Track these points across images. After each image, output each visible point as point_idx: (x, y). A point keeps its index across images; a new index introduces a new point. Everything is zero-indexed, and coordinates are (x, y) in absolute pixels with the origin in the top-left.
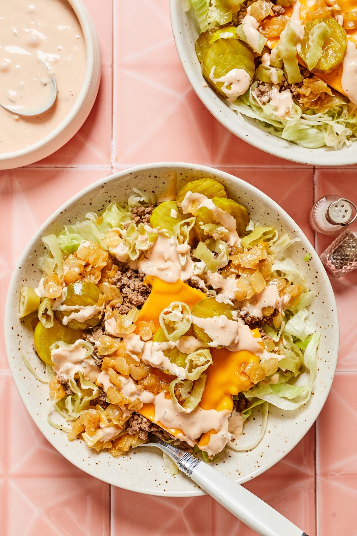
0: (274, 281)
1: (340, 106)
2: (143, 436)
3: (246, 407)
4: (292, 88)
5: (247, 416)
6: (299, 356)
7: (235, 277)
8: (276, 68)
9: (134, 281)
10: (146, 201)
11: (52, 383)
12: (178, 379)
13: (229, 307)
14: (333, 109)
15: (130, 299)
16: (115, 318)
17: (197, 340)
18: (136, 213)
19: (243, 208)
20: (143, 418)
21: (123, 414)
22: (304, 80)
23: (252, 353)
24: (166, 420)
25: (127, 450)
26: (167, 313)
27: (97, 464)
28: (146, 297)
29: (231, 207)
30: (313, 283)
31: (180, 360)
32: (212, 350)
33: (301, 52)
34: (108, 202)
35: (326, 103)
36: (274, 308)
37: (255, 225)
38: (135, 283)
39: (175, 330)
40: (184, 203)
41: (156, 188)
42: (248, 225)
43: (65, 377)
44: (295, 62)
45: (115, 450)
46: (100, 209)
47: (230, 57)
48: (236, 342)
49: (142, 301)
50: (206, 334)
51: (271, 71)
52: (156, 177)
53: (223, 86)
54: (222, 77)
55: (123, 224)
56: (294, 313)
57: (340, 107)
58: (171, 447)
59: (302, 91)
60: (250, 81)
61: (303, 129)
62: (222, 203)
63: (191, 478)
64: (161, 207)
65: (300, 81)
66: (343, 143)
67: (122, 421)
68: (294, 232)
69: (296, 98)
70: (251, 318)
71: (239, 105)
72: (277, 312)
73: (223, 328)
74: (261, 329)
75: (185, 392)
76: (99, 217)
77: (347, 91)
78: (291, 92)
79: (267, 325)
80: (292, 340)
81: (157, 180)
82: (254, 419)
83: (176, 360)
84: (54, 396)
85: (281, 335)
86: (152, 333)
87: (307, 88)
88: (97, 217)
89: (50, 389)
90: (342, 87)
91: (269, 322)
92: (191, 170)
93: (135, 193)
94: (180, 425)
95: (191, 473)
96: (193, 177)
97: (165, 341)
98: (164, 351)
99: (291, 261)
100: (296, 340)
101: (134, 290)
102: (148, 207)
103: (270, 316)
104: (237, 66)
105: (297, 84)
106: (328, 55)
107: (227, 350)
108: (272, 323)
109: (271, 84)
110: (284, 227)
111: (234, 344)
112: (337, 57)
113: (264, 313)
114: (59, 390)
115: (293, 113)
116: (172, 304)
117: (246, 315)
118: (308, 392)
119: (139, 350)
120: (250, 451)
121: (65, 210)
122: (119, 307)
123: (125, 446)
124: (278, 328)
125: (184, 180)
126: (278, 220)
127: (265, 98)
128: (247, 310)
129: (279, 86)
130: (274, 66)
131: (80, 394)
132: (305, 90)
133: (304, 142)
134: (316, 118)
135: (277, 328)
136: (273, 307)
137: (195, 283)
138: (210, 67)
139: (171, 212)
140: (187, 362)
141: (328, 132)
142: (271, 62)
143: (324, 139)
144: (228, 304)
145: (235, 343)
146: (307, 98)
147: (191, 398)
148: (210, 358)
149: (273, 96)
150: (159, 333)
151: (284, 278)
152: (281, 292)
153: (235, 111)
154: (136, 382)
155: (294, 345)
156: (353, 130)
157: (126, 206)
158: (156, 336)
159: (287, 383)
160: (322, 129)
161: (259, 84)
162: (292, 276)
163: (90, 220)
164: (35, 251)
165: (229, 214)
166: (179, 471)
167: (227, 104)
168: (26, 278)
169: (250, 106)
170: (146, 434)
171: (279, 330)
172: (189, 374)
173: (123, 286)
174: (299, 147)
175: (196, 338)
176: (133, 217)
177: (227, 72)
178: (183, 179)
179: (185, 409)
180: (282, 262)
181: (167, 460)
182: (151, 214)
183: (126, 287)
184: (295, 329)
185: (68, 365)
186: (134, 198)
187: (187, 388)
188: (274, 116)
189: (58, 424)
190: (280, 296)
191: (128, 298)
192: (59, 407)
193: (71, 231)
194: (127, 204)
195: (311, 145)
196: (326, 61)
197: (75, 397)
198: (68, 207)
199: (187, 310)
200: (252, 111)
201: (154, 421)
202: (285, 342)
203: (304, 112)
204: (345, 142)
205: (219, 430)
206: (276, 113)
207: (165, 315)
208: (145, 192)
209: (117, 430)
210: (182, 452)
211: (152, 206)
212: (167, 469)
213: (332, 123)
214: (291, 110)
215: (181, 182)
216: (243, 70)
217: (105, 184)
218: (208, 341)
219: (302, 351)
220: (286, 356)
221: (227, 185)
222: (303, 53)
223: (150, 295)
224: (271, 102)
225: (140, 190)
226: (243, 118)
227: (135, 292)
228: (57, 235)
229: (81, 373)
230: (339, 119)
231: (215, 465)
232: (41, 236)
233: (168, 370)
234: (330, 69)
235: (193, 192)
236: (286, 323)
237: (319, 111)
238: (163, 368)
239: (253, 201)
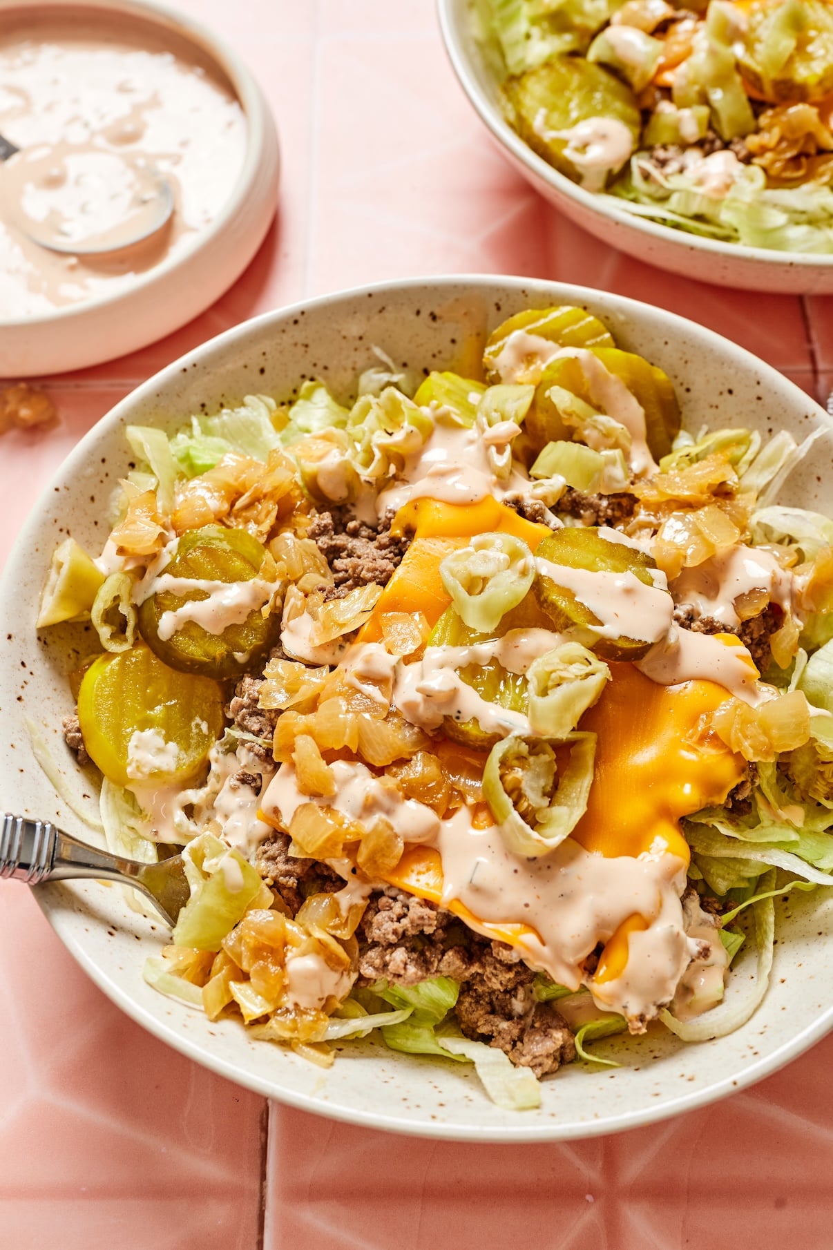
7: (649, 535)
8: (690, 106)
16: (310, 613)
23: (724, 687)
31: (509, 695)
36: (769, 592)
40: (505, 359)
41: (433, 360)
47: (579, 98)
49: (388, 569)
50: (582, 604)
52: (434, 318)
53: (565, 148)
54: (563, 130)
68: (804, 419)
70: (706, 624)
73: (629, 591)
75: (535, 786)
81: (435, 329)
83: (498, 693)
87: (769, 133)
88: (275, 407)
92: (524, 292)
94: (527, 905)
97: (462, 644)
98: (459, 670)
104: (598, 112)
109: (683, 144)
115: (743, 182)
116: (475, 540)
119: (385, 670)
121: (194, 365)
126: (759, 398)
127: (671, 169)
130: (685, 103)
135: (783, 668)
136: (764, 588)
137: (537, 512)
138: (532, 110)
145: (667, 645)
146: (774, 152)
147: (552, 809)
149: (690, 164)
154: (378, 772)
162: (811, 541)
164: (103, 461)
165: (625, 386)
168: (69, 528)
173: (336, 553)
175: (551, 629)
179: (541, 835)
183: (344, 554)
186: (376, 378)
187: (538, 775)
193: (208, 431)
206: (701, 191)
208: (405, 367)
214: (737, 178)
217: (303, 313)
224: (686, 173)
225: (393, 358)
228: (171, 435)
232: (122, 420)
233: (475, 721)
235: (527, 333)
238: (459, 712)
239: (686, 362)
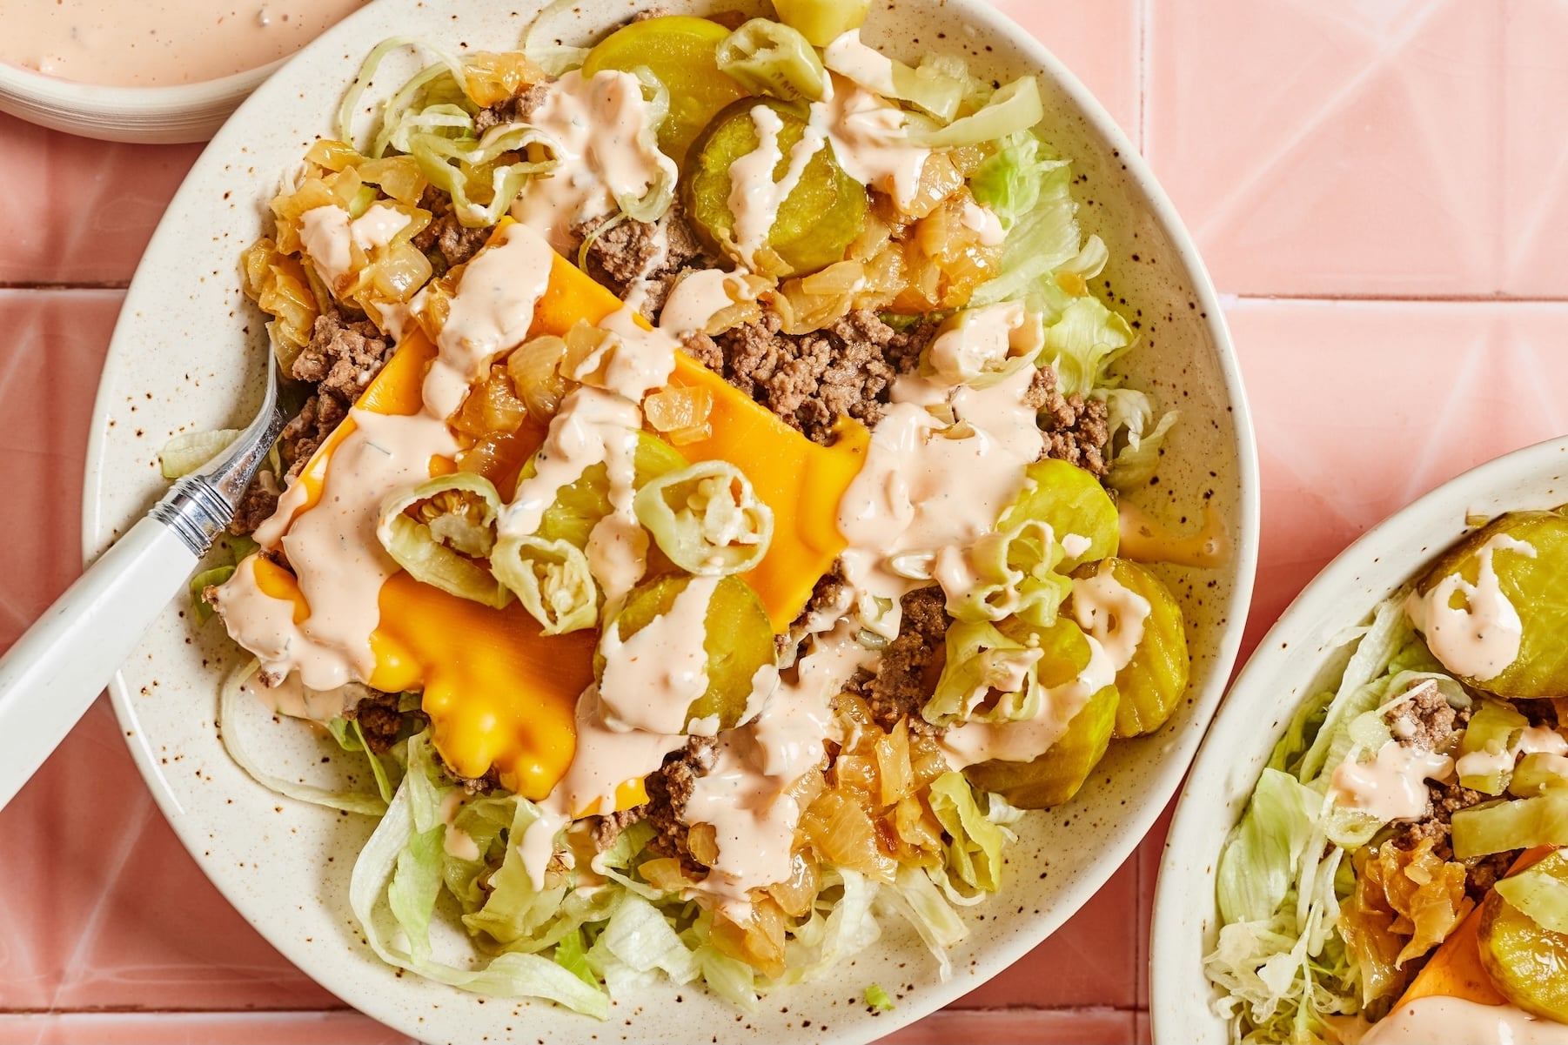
0: (805, 874)
1: (1357, 988)
2: (305, 366)
3: (368, 734)
4: (1435, 824)
5: (340, 736)
6: (534, 937)
7: (833, 739)
8: (1514, 772)
9: (854, 385)
10: (1125, 454)
11: (521, 63)
12: (502, 506)
13: (735, 711)
14: (1348, 961)
15: (791, 365)
17: (631, 586)
18: (1086, 414)
19: (1072, 791)
20: (371, 372)
21: (390, 304)
22: (1460, 866)
23: (565, 776)
24: (358, 452)
25: (263, 304)
26: (736, 491)
27: (226, 196)
28: (794, 420)
29: (1080, 750)
30: (785, 1010)
31: (564, 519)
32: (591, 636)
33: (1561, 862)
34: (1136, 318)
35: (1372, 937)
36: (714, 867)
37: (1005, 825)
38: (844, 391)
39: (676, 512)
40: (1109, 586)
41: (1167, 491)
42: (1009, 804)
43: (539, 112)
44: (1527, 837)
45: (268, 263)
46: (1112, 288)
47: (1563, 615)
48: (609, 722)
49: (781, 408)
50: (651, 621)
51: (1502, 752)
52: (1207, 496)
53: (1463, 578)
54: (1496, 578)
55: (1056, 364)
56: (686, 932)
57: (1353, 986)
58: (259, 458)
59: (1424, 856)
60: (1473, 677)
61: (1288, 851)
62: (1097, 720)
63: (144, 519)
64: (1101, 504)
65: (1459, 854)
66: (1227, 986)
67: (368, 300)
68: (973, 959)
69: (1401, 834)
70: (685, 783)
71: (1392, 632)
72: (694, 873)
73: (665, 682)
74: (641, 812)
75: (453, 529)
76: (1088, 283)
77: (1412, 1013)
78: (1424, 821)
79: (653, 834)
80: (596, 917)
81: (1196, 497)
82: (325, 760)
83: (565, 506)
84: (475, 66)
85: (613, 882)
86: (668, 429)
87: (1431, 872)
88: (1088, 278)
89: (503, 54)
90: (1426, 996)
91: (662, 843)
92: (1224, 621)
93: (1157, 416)
94: (337, 499)
95: (161, 518)
96: (1196, 625)
97: (637, 475)
98: (603, 466)
99: (867, 940)
100: (590, 934)
101: (821, 381)
102: (1104, 457)
103: (684, 848)
104: (1532, 637)
105: (1448, 841)
106: (1542, 955)
107: (582, 690)
108: (657, 855)
109: (1456, 752)
110: (991, 927)
111: (601, 717)
112: (1536, 984)
113: (700, 830)
114: (497, 85)
115: (1350, 817)
116: (766, 512)
117: (697, 766)
118: (406, 957)
119: (615, 380)
120: (219, 737)
121: (1124, 167)
122: (767, 325)
123: (279, 299)
124: (637, 872)
125: (1186, 591)
126: (1021, 909)
127: (1407, 725)
128: (714, 771)
129: (1445, 779)
130: (1521, 766)
131: (477, 156)
132: (1425, 865)
133: (1243, 851)
134: (1323, 898)
135: (640, 868)
136: (717, 863)
137: (826, 599)
138: (1535, 538)
139: (1081, 538)
140: (561, 545)
141: (1270, 936)
142: (1535, 756)
143: (1246, 921)
144: (744, 707)
145: (605, 716)
146: (1397, 873)
147: (430, 545)
148: (564, 625)
149: (1413, 753)
150: (668, 457)
151: (814, 912)
152: (765, 897)
153: (1371, 619)
154: (501, 360)
155: (576, 924)
156: (1268, 1029)
157: (1115, 381)
158: (658, 446)
159: (444, 885)
160: (1283, 918)
161: (1459, 710)
162: (819, 939)
163: (1080, 249)
164: (989, 49)
165: (1056, 741)
166: (172, 481)
167: (1399, 593)
168: (897, 7)
169: (1385, 672)
170: (310, 376)
171: (632, 876)
172: (516, 548)
173: (839, 345)
174: (1227, 831)
175: (637, 585)
176: (1075, 403)
177: (1513, 599)
178: (1191, 587)
179: (394, 522)
180: (867, 907)
181: (213, 440)
182: (1080, 466)
183: (836, 353)
184: (630, 934)
185: (583, 127)
186: (1139, 413)
187: (464, 534)
188: (1342, 751)
189: (376, 74)
190: (751, 891)
191: (795, 358)
192: (437, 79)
193: (1047, 181)
194: (1121, 386)
195: (1230, 874)
196: (1524, 947)
197: (465, 139)
198: (1135, 177)
199: (742, 560)
200: (1366, 678)
201: (358, 408)
202: (588, 892)
203: (1347, 860)
204: (1227, 993)
205: (307, 635)
206: (1352, 756)
207: (729, 484)
208: (1157, 452)
209: (340, 279)
210: (238, 494)
211: (1106, 472)
212: (183, 441)
213: (1299, 954)
214: (1361, 810)
215: (1182, 581)
216: (1514, 657)
217: (1204, 315)
218: (625, 624)
219: (550, 951)
220: (539, 893)
221: (1157, 740)
222: (1557, 866)
223: (799, 436)
224: (1392, 743)
225: (1166, 436)
226: (1346, 642)
227: (815, 386)
228: (1036, 130)
229: (549, 170)
230: (1313, 981)
231: (181, 609)
232: (1041, 73)
233: (534, 475)
234: (1494, 959)
235: (1146, 622)
236: (654, 903)
237: (1348, 910)
238: (545, 458)
239: (1095, 825)
